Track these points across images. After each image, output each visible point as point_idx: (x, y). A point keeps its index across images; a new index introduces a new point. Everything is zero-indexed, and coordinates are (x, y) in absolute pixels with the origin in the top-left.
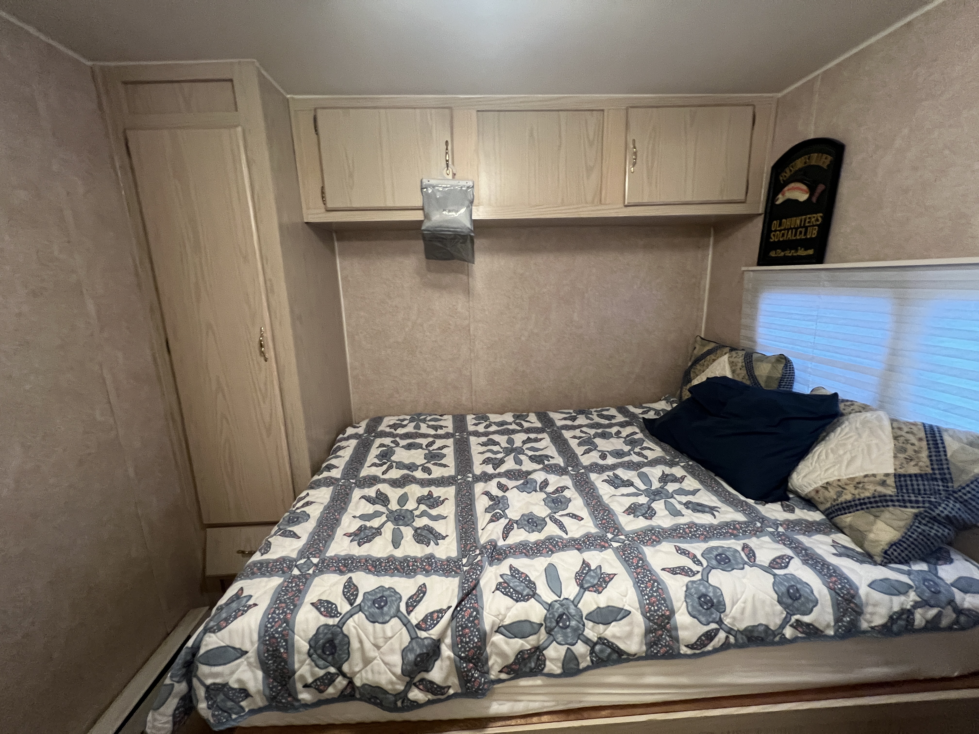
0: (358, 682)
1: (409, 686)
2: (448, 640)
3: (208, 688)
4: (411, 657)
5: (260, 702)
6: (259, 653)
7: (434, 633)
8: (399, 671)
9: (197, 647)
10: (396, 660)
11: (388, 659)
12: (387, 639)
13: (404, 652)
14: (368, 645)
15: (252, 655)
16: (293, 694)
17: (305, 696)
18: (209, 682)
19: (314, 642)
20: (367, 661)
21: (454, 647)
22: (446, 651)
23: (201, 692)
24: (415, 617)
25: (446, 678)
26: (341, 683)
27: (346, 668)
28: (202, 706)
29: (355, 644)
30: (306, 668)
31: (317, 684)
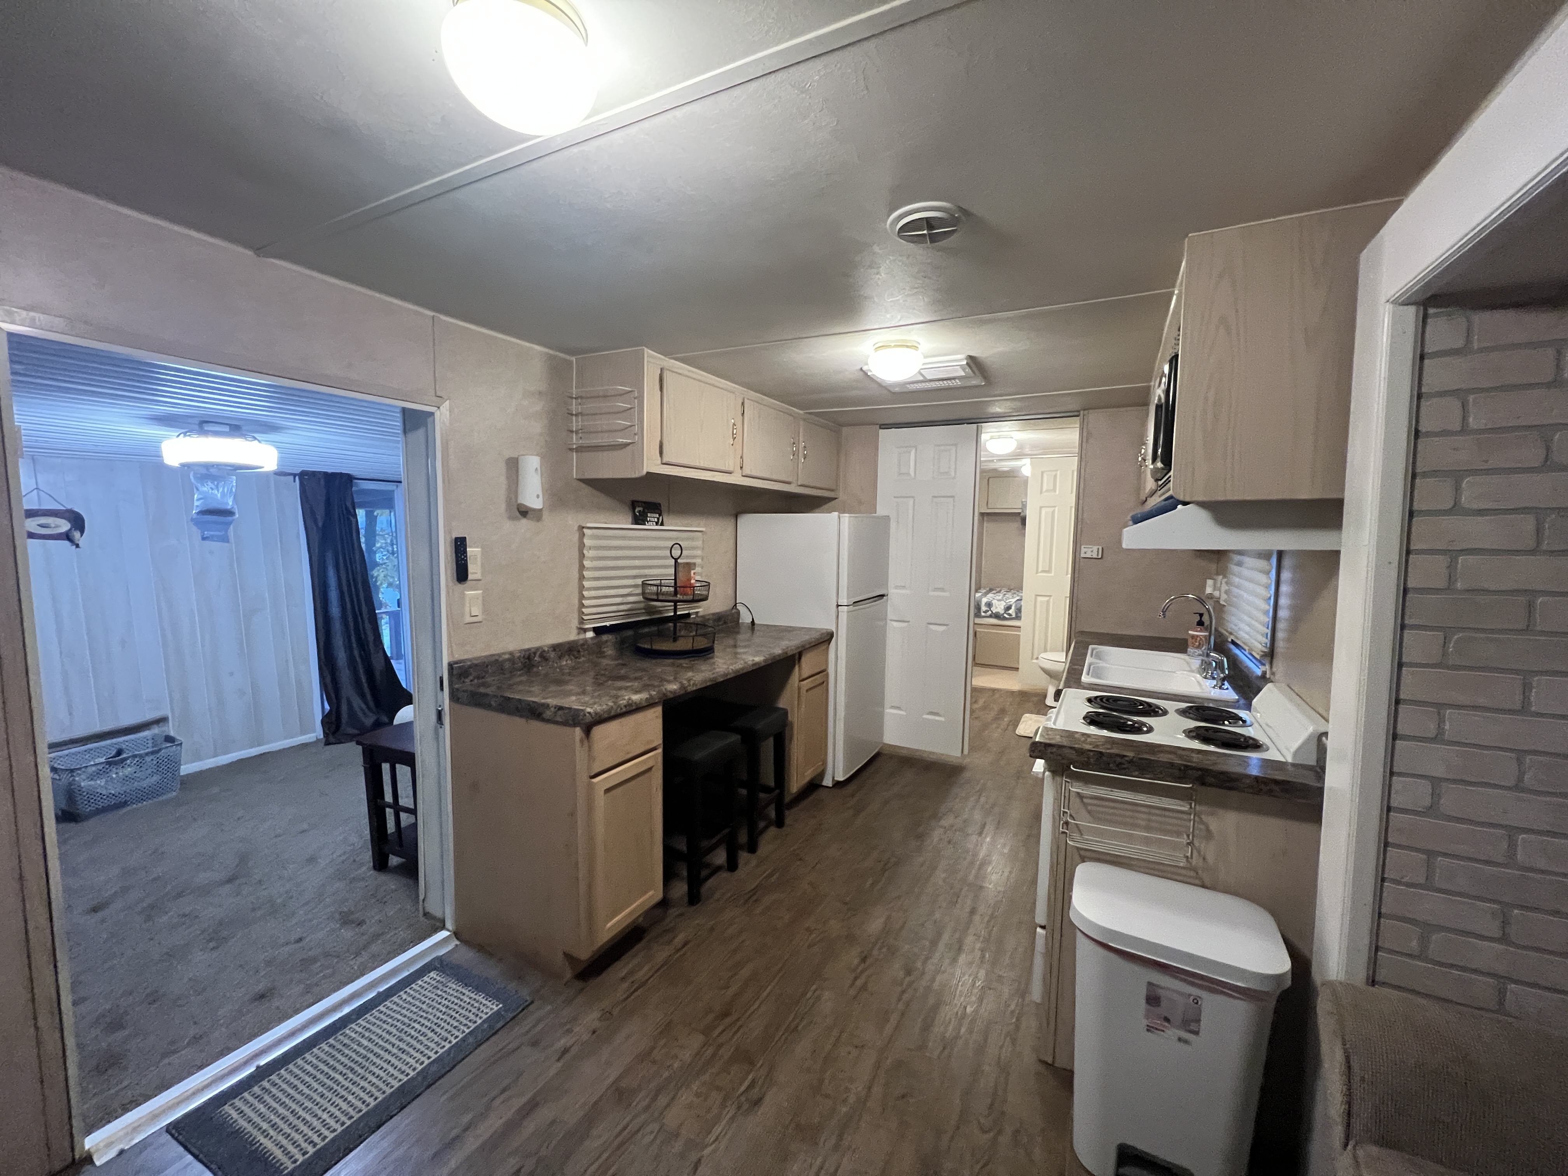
0: (994, 612)
1: (1005, 613)
2: (1014, 606)
4: (1006, 607)
7: (1011, 604)
10: (1003, 608)
12: (1001, 605)
14: (997, 605)
16: (980, 613)
17: (983, 614)
20: (996, 608)
22: (1013, 608)
24: (1007, 602)
25: (1013, 613)
26: (990, 612)
27: (991, 609)
30: (984, 608)
31: (985, 612)
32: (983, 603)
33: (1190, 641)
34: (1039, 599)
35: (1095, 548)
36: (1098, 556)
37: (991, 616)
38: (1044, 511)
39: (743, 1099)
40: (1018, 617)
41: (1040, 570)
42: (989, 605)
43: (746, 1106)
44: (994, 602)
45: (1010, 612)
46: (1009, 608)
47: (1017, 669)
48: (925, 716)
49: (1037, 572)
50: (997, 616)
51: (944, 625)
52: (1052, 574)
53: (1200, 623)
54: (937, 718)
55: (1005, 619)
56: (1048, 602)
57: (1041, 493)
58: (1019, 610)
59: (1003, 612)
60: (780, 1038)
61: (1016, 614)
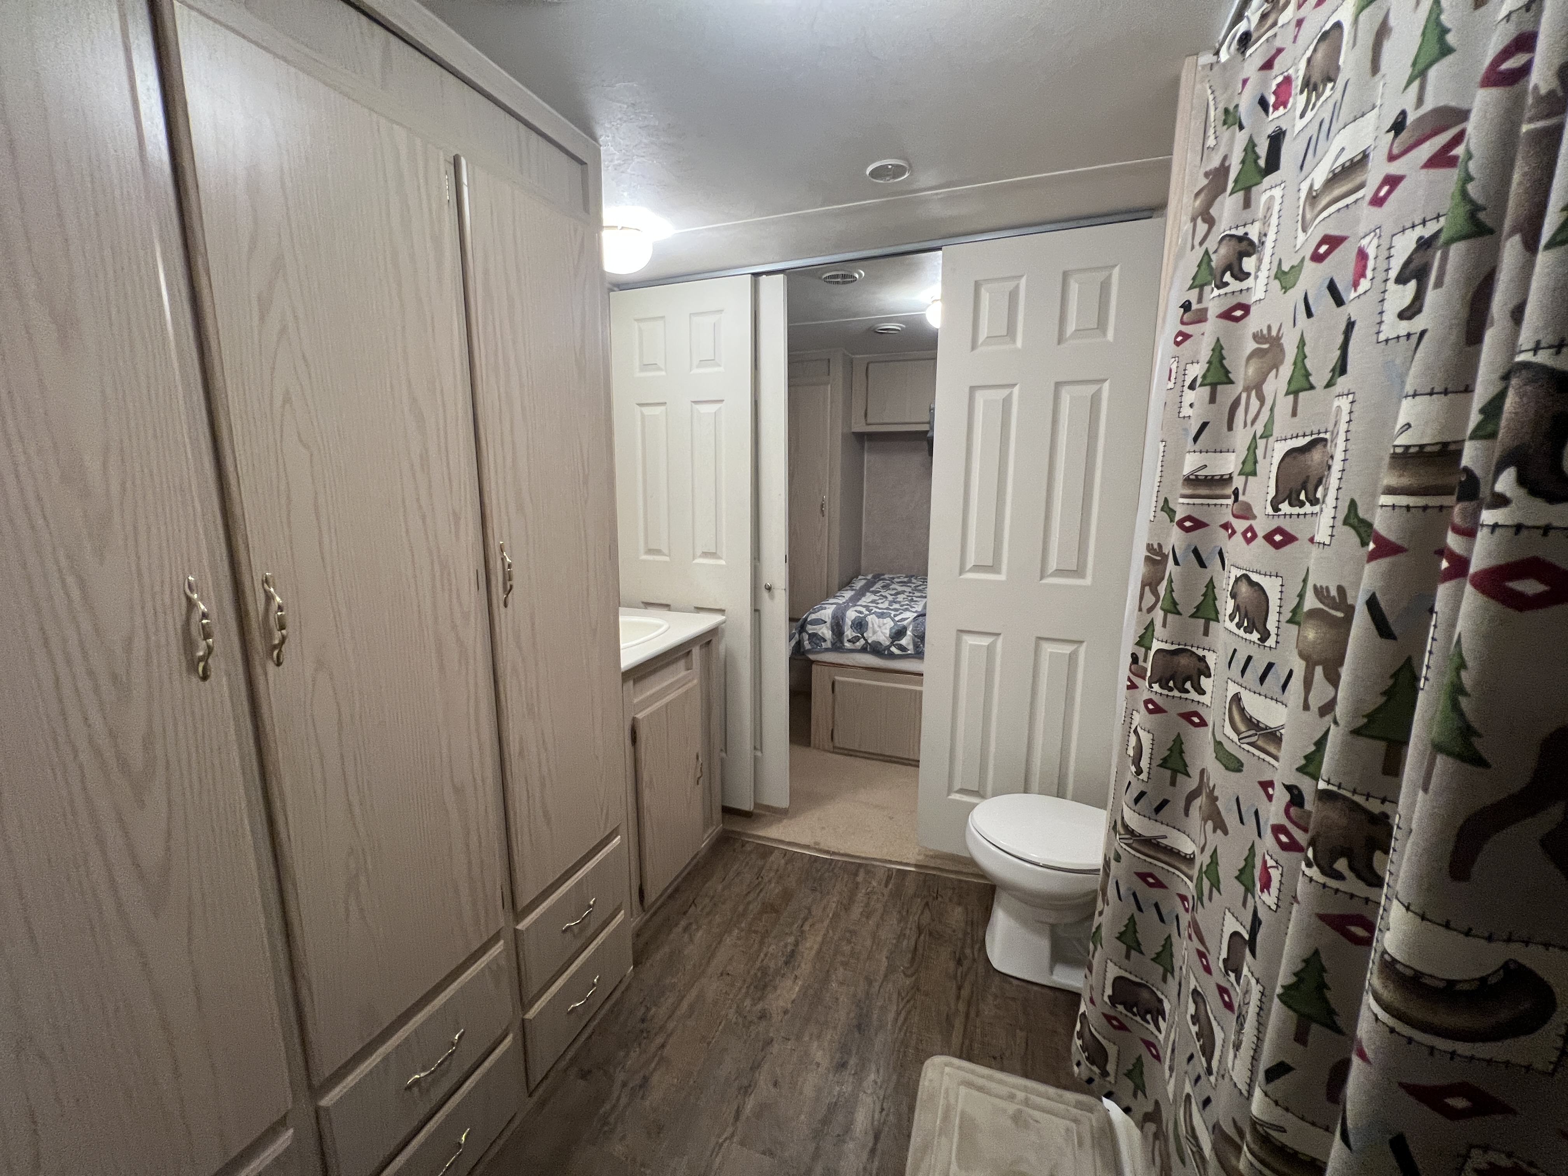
0: (870, 641)
1: (892, 644)
2: (911, 627)
3: (810, 635)
4: (894, 631)
5: (828, 645)
6: (831, 623)
7: (905, 623)
8: (888, 635)
9: (806, 619)
10: (887, 632)
11: (884, 631)
12: (884, 624)
13: (891, 629)
14: (876, 626)
15: (828, 624)
16: (842, 642)
17: (848, 645)
18: (810, 632)
19: (853, 622)
20: (874, 632)
21: (913, 631)
22: (909, 633)
23: (806, 637)
24: (897, 619)
25: (908, 644)
26: (862, 641)
27: (865, 635)
28: (806, 643)
29: (870, 625)
30: (849, 633)
31: (853, 641)
32: (849, 622)
34: (970, 641)
37: (863, 650)
38: (980, 397)
40: (919, 654)
41: (969, 566)
42: (860, 625)
44: (870, 619)
45: (903, 642)
46: (899, 633)
47: (915, 763)
49: (962, 571)
50: (876, 649)
52: (1002, 577)
55: (892, 656)
56: (991, 649)
57: (974, 346)
58: (920, 638)
59: (888, 643)
61: (916, 646)
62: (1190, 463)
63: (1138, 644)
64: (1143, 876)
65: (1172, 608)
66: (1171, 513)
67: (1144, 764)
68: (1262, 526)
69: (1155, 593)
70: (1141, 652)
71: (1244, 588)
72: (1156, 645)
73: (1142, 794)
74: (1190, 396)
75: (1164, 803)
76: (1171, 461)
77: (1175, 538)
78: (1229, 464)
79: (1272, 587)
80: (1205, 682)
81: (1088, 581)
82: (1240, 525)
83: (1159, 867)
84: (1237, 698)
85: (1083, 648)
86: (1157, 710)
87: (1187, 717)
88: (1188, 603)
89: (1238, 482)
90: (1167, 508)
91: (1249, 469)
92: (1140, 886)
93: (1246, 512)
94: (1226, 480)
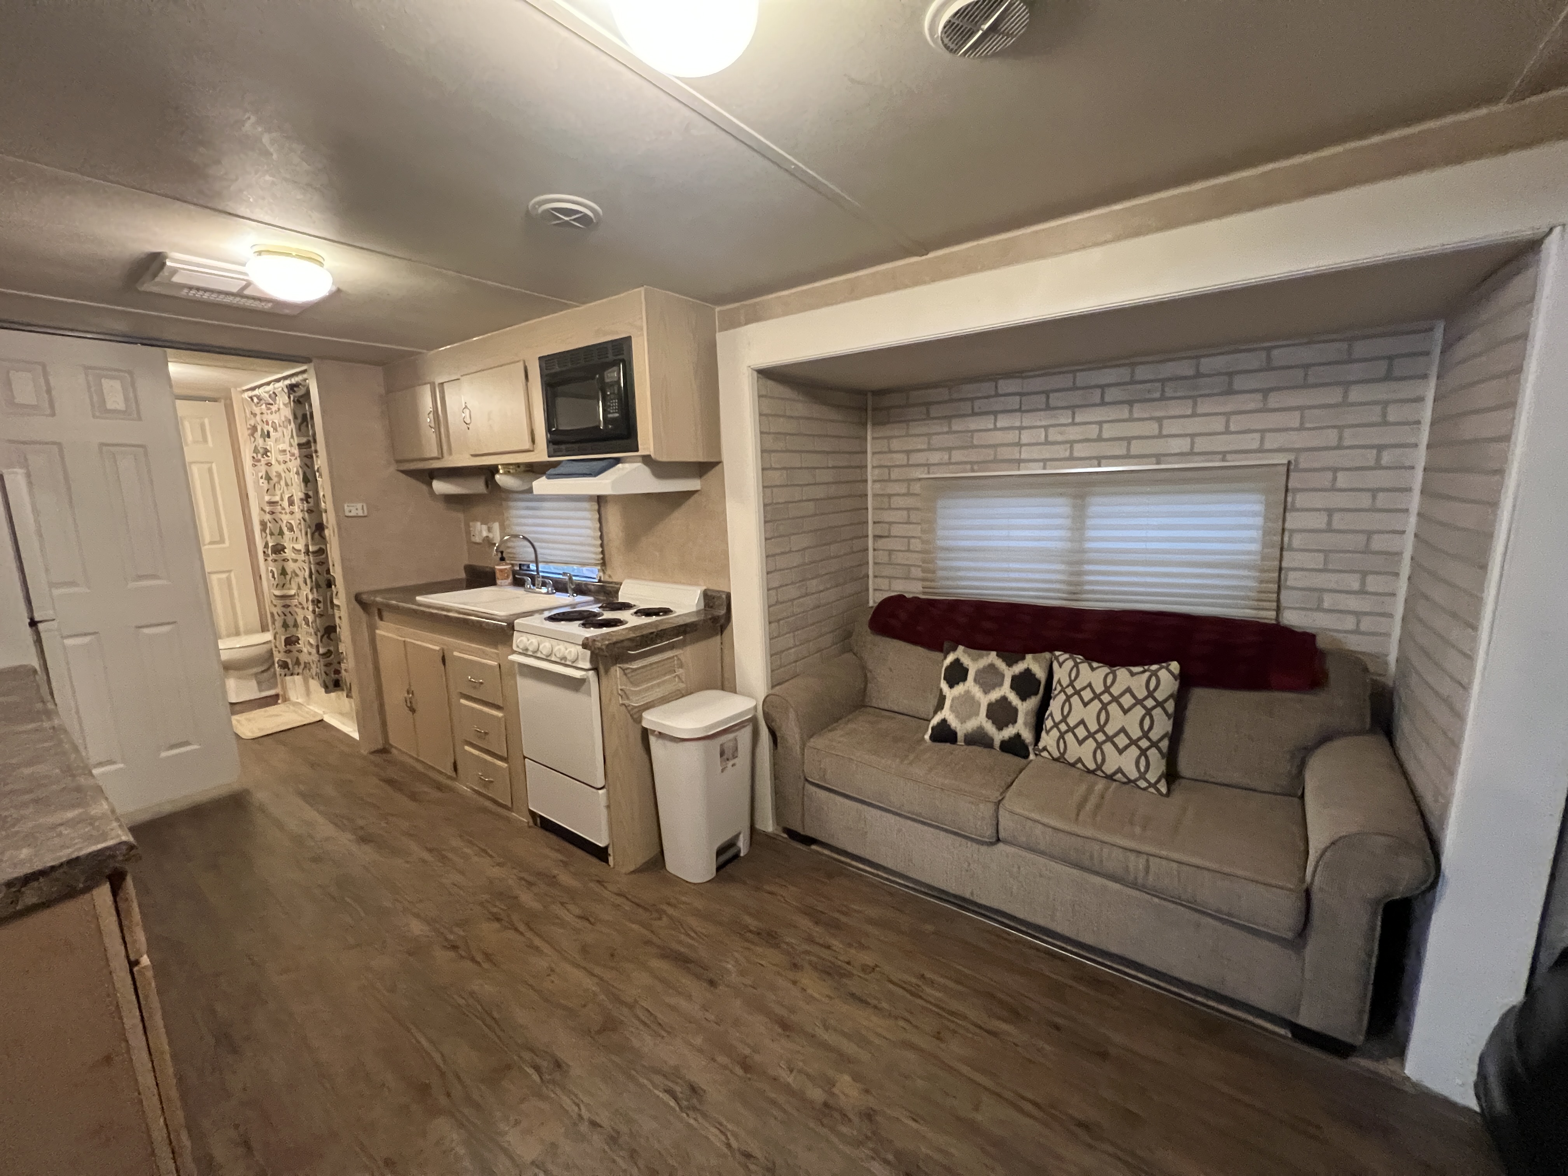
33: (498, 575)
35: (359, 506)
36: (363, 512)
39: (547, 1077)
43: (557, 1076)
48: (164, 754)
51: (168, 623)
53: (502, 559)
54: (189, 748)
60: (499, 1037)
62: (267, 498)
63: (265, 547)
64: (284, 606)
65: (272, 534)
66: (265, 511)
67: (276, 576)
68: (288, 511)
69: (265, 532)
70: (266, 550)
71: (288, 524)
72: (270, 545)
73: (277, 585)
74: (261, 481)
75: (284, 585)
76: (260, 498)
77: (268, 517)
78: (277, 498)
79: (292, 522)
80: (286, 550)
81: (227, 544)
82: (283, 512)
83: (288, 602)
84: (293, 547)
85: (232, 575)
86: (276, 561)
87: (284, 560)
88: (276, 532)
89: (280, 502)
90: (262, 510)
91: (282, 499)
92: (284, 609)
93: (284, 509)
94: (277, 502)
